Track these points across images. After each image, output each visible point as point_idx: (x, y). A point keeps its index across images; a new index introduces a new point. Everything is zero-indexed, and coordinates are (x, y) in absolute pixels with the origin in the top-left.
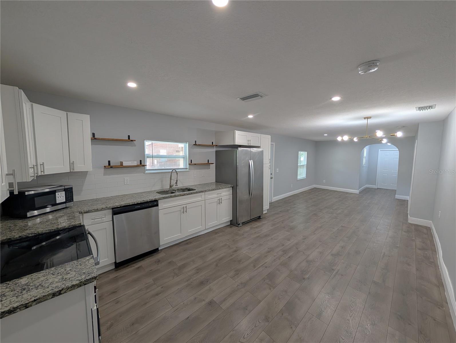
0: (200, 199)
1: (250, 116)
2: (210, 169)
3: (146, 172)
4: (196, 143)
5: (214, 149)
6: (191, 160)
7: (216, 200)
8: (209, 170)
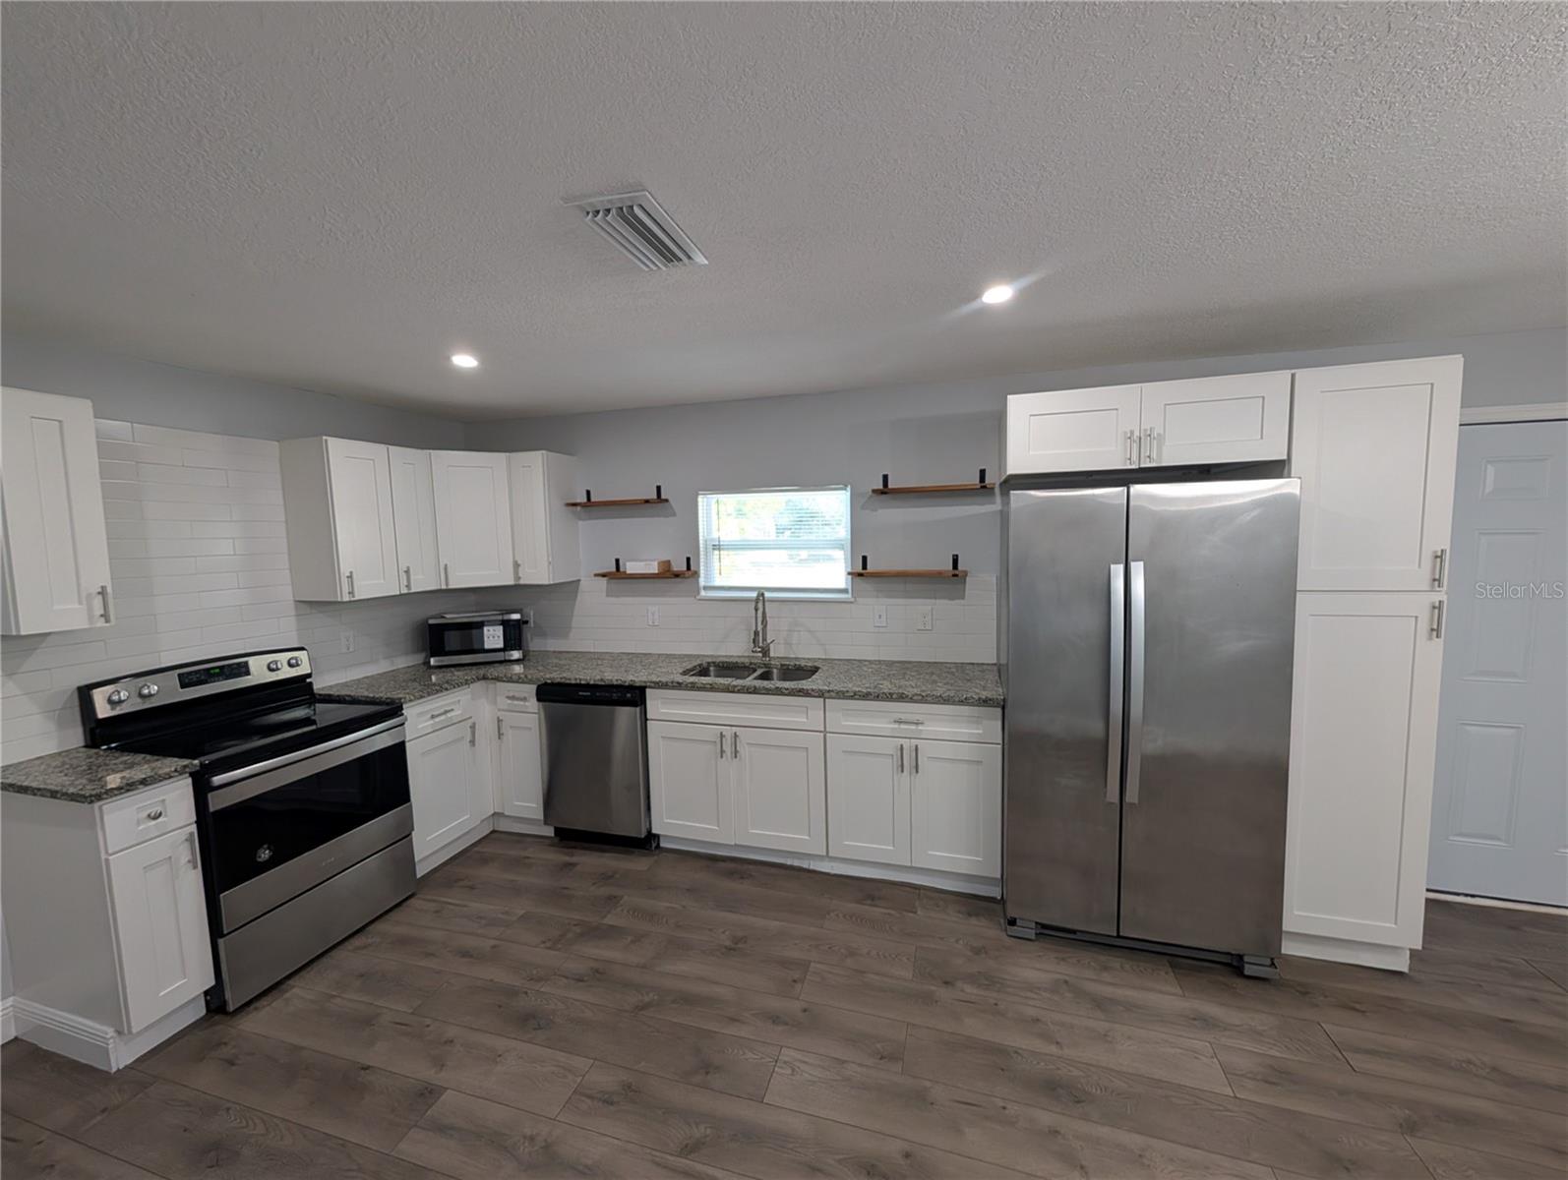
0: (800, 720)
1: (998, 294)
2: (963, 597)
3: (703, 593)
4: (885, 483)
5: (994, 503)
6: (865, 559)
7: (890, 746)
8: (962, 601)
